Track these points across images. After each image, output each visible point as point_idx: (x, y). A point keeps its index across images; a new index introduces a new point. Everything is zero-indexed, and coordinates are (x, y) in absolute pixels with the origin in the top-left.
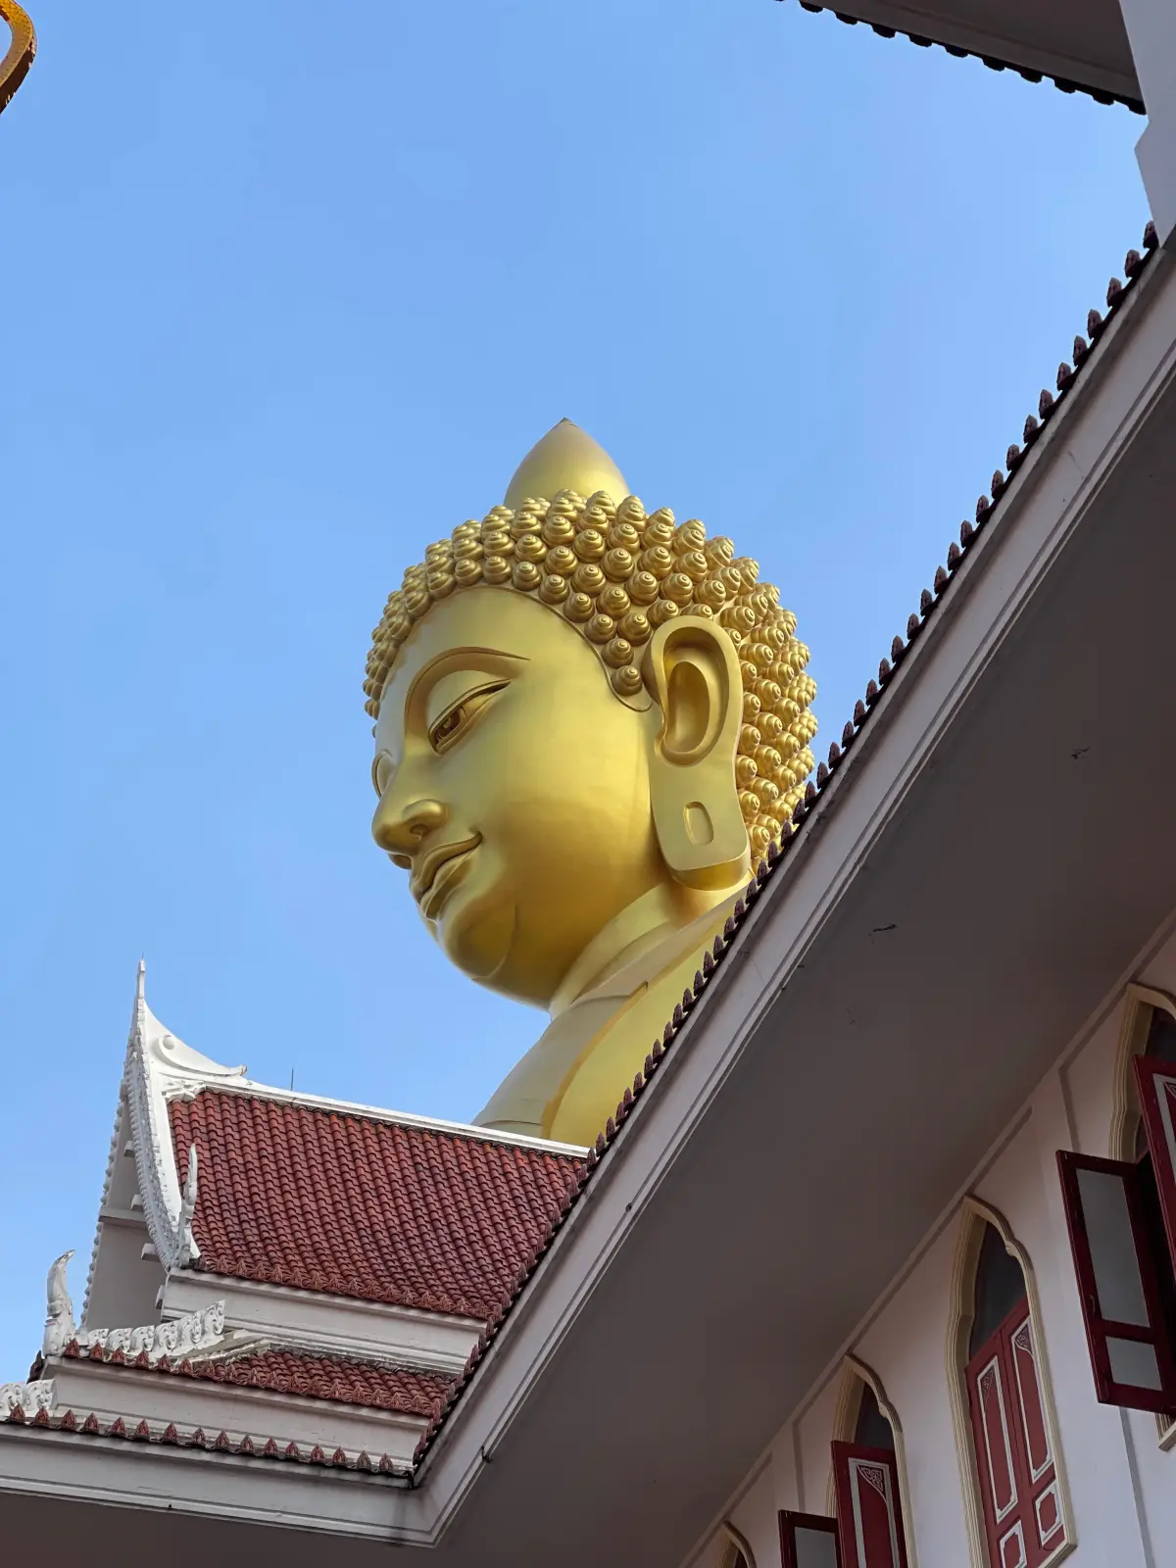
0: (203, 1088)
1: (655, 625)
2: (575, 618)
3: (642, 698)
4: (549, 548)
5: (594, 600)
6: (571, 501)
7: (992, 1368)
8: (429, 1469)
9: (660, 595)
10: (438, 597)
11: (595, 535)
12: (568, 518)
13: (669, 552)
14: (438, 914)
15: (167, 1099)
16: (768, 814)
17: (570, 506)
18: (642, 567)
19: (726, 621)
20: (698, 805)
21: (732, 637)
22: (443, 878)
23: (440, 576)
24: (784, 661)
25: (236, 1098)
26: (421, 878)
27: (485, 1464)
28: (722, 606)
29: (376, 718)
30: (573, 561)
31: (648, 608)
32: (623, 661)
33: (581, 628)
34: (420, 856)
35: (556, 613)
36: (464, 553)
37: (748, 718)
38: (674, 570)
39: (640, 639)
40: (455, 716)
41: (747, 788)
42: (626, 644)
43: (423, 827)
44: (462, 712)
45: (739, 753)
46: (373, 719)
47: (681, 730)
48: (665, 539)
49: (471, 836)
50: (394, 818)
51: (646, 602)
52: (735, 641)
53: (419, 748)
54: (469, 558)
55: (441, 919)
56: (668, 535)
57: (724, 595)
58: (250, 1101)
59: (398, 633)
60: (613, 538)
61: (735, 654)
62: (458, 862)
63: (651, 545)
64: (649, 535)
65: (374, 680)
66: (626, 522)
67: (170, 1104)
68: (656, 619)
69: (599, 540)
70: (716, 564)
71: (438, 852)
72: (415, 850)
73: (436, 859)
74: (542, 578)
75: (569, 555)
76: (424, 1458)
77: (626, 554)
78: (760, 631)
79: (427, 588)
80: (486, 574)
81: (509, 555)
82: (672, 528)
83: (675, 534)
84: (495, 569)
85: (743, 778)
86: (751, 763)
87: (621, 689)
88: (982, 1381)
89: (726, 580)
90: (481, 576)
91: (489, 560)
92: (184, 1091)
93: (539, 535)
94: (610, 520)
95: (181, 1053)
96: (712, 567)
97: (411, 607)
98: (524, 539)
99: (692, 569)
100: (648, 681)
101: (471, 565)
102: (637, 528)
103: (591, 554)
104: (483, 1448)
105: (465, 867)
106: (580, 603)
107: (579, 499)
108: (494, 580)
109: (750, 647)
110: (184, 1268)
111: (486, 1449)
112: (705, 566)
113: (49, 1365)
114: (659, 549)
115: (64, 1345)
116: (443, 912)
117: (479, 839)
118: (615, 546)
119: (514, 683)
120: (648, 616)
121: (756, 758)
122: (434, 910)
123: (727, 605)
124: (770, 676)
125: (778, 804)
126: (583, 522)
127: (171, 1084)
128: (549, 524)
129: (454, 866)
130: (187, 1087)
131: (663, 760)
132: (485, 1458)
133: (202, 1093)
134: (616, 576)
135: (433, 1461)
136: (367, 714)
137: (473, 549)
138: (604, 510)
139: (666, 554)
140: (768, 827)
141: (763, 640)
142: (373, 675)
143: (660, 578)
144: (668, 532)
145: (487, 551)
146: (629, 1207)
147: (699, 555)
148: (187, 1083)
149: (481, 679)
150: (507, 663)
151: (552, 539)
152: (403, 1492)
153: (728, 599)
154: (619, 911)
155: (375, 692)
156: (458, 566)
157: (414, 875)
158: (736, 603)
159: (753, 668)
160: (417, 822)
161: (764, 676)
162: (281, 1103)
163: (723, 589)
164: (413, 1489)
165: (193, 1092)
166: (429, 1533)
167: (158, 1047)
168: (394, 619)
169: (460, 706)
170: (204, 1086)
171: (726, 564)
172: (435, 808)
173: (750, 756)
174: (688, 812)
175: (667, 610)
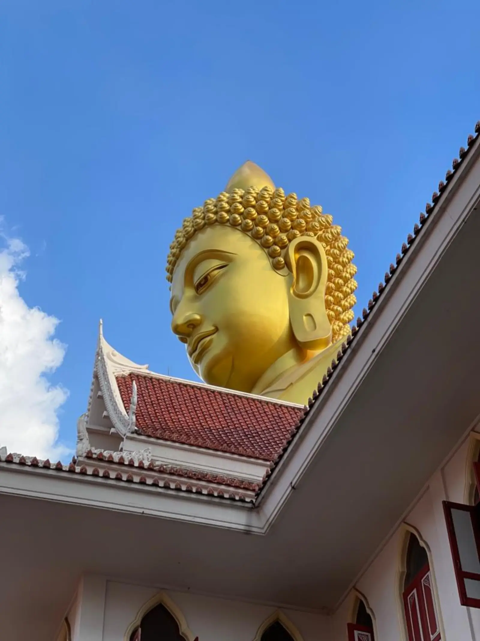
0: (130, 373)
1: (290, 241)
2: (256, 237)
3: (285, 271)
4: (245, 208)
5: (265, 230)
6: (254, 189)
7: (414, 593)
8: (263, 498)
9: (292, 228)
10: (198, 229)
11: (264, 203)
12: (253, 196)
13: (296, 210)
14: (199, 362)
15: (115, 376)
16: (338, 320)
17: (253, 192)
18: (284, 216)
19: (320, 239)
20: (309, 315)
21: (322, 245)
22: (201, 346)
23: (199, 221)
24: (344, 257)
25: (145, 377)
26: (192, 346)
27: (293, 490)
28: (318, 233)
29: (171, 282)
30: (255, 214)
31: (287, 233)
32: (276, 255)
33: (259, 241)
34: (191, 337)
35: (249, 236)
36: (209, 211)
37: (330, 279)
38: (298, 218)
39: (284, 247)
40: (206, 279)
41: (329, 309)
42: (278, 248)
43: (193, 325)
44: (209, 277)
45: (326, 294)
46: (170, 283)
47: (301, 284)
48: (293, 205)
49: (213, 328)
50: (180, 321)
51: (286, 231)
52: (324, 248)
53: (190, 292)
54: (211, 213)
55: (200, 364)
56: (295, 203)
57: (319, 228)
58: (151, 379)
59: (181, 245)
60: (272, 205)
61: (324, 252)
62: (208, 339)
63: (289, 207)
64: (287, 203)
65: (170, 266)
66: (277, 198)
67: (117, 378)
68: (290, 238)
69: (266, 205)
70: (315, 216)
71: (198, 336)
72: (189, 335)
73: (198, 338)
74: (242, 221)
75: (253, 211)
76: (260, 493)
77: (277, 211)
78: (334, 244)
79: (193, 226)
80: (218, 219)
81: (228, 212)
82: (296, 201)
83: (297, 204)
84: (222, 217)
85: (328, 304)
86: (331, 298)
87: (276, 267)
88: (410, 598)
89: (319, 222)
90: (216, 221)
91: (220, 213)
92: (123, 373)
93: (240, 203)
94: (271, 198)
95: (119, 358)
96: (314, 217)
97: (187, 234)
98: (234, 204)
99: (305, 217)
100: (288, 264)
101: (212, 215)
102: (282, 201)
103: (263, 211)
104: (291, 483)
105: (211, 341)
106: (258, 231)
107: (257, 189)
108: (221, 222)
109: (330, 251)
110: (132, 433)
111: (293, 484)
112: (310, 216)
113: (79, 461)
114: (291, 209)
115: (85, 452)
116: (201, 362)
117: (217, 330)
118: (272, 208)
119: (231, 265)
120: (287, 236)
121: (333, 296)
122: (197, 361)
123: (320, 233)
124: (339, 263)
125: (342, 316)
126: (259, 198)
127: (116, 370)
128: (245, 198)
129: (205, 341)
130: (124, 371)
131: (294, 296)
132: (293, 488)
133: (130, 375)
134: (273, 220)
135: (265, 494)
136: (167, 281)
137: (213, 209)
138: (268, 193)
139: (294, 211)
140: (338, 326)
141: (335, 248)
142: (170, 264)
143: (292, 221)
144: (294, 202)
145: (219, 210)
146: (374, 351)
147: (308, 211)
148: (124, 370)
149: (216, 263)
150: (228, 256)
151: (246, 204)
152: (250, 510)
153: (321, 230)
154: (276, 359)
155: (171, 271)
156: (206, 216)
157: (189, 345)
158: (324, 232)
159: (331, 259)
160: (190, 323)
161: (336, 263)
162: (164, 380)
163: (318, 226)
164: (255, 508)
165: (126, 374)
166: (263, 528)
167: (110, 355)
168: (179, 239)
169: (208, 274)
170: (131, 372)
171: (319, 216)
172: (198, 317)
173: (331, 295)
174: (304, 317)
175: (295, 234)
